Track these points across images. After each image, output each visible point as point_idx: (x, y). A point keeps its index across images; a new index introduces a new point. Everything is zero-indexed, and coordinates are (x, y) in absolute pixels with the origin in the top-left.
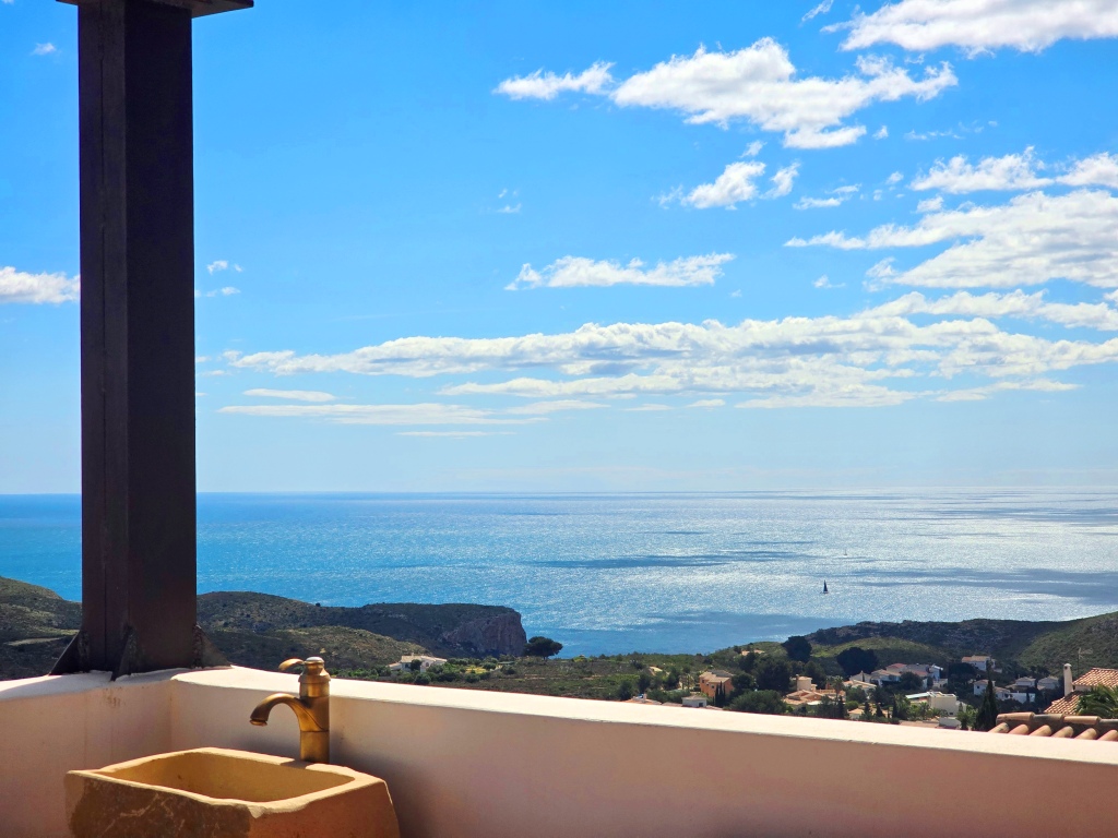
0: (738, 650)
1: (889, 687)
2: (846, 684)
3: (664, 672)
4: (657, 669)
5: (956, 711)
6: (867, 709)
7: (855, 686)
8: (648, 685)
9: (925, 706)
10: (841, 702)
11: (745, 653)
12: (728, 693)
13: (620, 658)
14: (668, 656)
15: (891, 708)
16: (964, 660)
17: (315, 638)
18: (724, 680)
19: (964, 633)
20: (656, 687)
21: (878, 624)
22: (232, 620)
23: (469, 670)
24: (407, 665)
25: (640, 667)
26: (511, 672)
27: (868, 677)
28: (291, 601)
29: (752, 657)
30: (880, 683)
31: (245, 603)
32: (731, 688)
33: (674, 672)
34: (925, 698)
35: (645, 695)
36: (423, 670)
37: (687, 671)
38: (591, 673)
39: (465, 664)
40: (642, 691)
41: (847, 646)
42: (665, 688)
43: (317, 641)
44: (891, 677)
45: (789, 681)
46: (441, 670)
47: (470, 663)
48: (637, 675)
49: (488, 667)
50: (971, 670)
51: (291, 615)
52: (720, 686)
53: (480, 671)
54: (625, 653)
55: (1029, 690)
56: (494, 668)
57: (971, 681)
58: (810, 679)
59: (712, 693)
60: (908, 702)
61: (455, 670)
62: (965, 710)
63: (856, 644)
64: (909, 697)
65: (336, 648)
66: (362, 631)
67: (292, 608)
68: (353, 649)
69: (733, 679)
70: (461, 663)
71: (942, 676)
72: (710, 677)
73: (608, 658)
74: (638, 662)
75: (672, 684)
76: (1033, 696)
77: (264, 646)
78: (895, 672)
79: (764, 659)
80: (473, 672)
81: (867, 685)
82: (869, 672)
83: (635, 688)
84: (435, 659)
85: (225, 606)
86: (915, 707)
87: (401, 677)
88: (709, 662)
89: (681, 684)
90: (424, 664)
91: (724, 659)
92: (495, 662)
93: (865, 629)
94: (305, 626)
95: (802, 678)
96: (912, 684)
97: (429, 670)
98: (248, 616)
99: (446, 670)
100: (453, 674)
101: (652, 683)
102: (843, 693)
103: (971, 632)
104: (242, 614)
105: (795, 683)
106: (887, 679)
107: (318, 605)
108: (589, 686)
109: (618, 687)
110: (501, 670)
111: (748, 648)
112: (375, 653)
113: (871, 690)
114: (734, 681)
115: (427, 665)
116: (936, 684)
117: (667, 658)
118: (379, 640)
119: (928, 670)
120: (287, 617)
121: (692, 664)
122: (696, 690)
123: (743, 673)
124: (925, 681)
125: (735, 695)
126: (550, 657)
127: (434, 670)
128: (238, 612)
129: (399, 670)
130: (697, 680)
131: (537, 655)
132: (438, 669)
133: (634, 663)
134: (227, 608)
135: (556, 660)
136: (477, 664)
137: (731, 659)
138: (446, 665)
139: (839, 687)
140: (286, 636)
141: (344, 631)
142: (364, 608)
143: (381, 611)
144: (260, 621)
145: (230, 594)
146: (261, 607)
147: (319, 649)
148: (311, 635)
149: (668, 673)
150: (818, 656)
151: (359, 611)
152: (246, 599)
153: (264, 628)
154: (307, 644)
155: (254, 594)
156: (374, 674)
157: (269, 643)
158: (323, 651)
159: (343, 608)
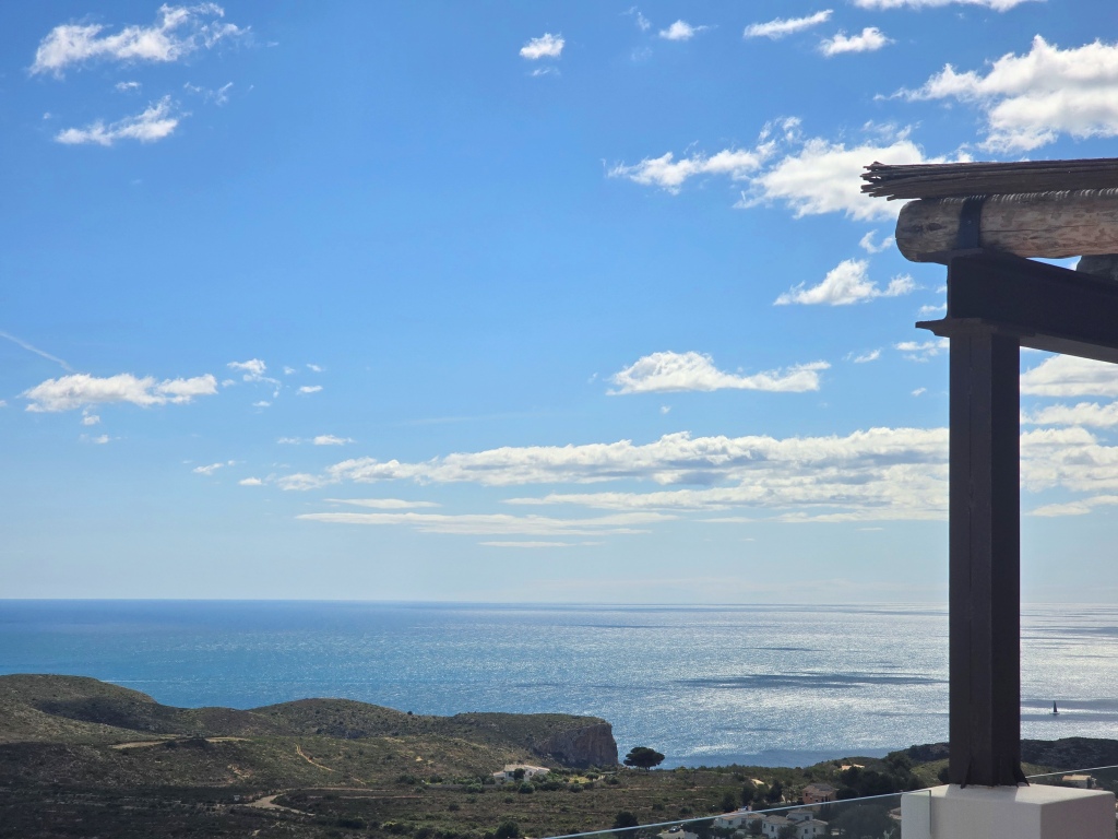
0: (838, 764)
3: (766, 785)
4: (758, 782)
8: (751, 798)
11: (845, 768)
13: (720, 770)
14: (767, 769)
16: (1066, 778)
17: (411, 746)
18: (829, 794)
19: (1060, 751)
20: (760, 800)
22: (325, 727)
23: (572, 780)
24: (510, 774)
25: (742, 779)
26: (614, 782)
28: (382, 709)
29: (854, 770)
31: (338, 710)
33: (777, 785)
35: (750, 809)
36: (526, 779)
37: (789, 784)
38: (693, 785)
39: (567, 774)
40: (745, 804)
42: (768, 800)
43: (413, 749)
46: (545, 779)
47: (573, 773)
48: (740, 788)
49: (591, 777)
51: (383, 723)
53: (583, 780)
54: (724, 765)
56: (597, 778)
61: (559, 780)
65: (432, 757)
66: (456, 739)
67: (384, 716)
68: (449, 758)
69: (837, 793)
70: (564, 772)
72: (814, 791)
73: (709, 769)
74: (741, 774)
75: (774, 796)
77: (361, 753)
79: (866, 775)
80: (576, 782)
83: (738, 801)
84: (538, 768)
85: (318, 712)
87: (506, 785)
88: (809, 776)
89: (784, 798)
90: (527, 773)
91: (824, 772)
92: (597, 772)
94: (397, 734)
97: (532, 779)
98: (341, 723)
99: (550, 780)
100: (557, 783)
101: (755, 796)
103: (1068, 751)
104: (335, 721)
107: (410, 713)
108: (692, 797)
109: (722, 799)
110: (604, 780)
111: (846, 761)
112: (471, 762)
114: (839, 796)
115: (531, 774)
117: (767, 771)
118: (474, 749)
120: (379, 726)
121: (792, 777)
122: (800, 804)
123: (846, 786)
126: (652, 768)
127: (538, 779)
128: (331, 719)
129: (502, 779)
130: (800, 793)
131: (639, 766)
132: (541, 778)
133: (736, 776)
134: (320, 715)
135: (658, 770)
136: (580, 774)
137: (831, 774)
138: (549, 774)
140: (382, 744)
141: (440, 740)
142: (456, 717)
143: (473, 720)
144: (353, 729)
145: (324, 702)
146: (353, 715)
147: (415, 757)
148: (407, 742)
149: (770, 787)
150: (915, 773)
151: (451, 720)
152: (339, 706)
153: (356, 736)
154: (403, 752)
155: (347, 701)
156: (478, 782)
157: (366, 751)
158: (419, 759)
159: (434, 717)
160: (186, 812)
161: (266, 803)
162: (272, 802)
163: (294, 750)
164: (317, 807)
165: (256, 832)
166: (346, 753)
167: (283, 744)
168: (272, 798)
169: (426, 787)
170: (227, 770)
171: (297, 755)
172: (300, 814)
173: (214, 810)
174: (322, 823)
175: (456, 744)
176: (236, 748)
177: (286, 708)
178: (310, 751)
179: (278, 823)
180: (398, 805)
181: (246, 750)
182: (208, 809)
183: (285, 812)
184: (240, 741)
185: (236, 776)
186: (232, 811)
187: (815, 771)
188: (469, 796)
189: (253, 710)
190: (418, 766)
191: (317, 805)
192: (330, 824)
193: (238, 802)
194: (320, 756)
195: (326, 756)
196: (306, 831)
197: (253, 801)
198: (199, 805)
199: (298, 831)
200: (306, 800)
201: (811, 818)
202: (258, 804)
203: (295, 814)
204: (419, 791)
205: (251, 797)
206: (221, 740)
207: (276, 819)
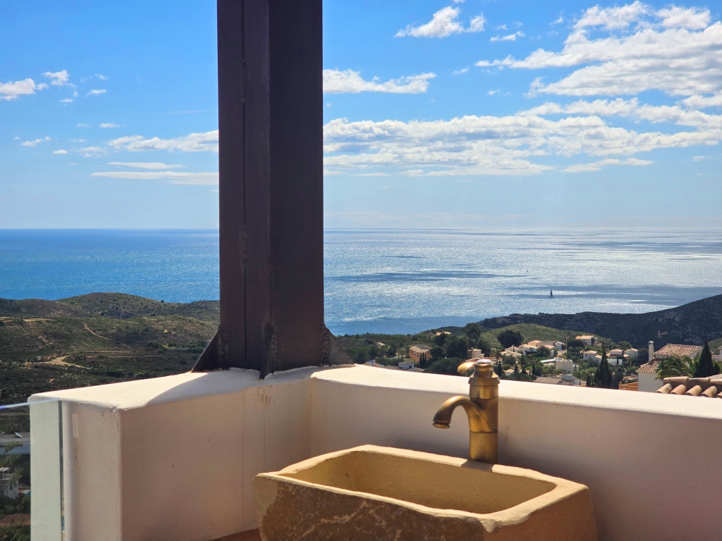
0: (434, 332)
1: (530, 355)
2: (503, 353)
3: (386, 346)
4: (382, 344)
5: (572, 371)
6: (516, 369)
7: (509, 355)
8: (376, 354)
9: (553, 367)
10: (500, 365)
11: (438, 334)
12: (427, 359)
13: (358, 337)
14: (388, 336)
15: (531, 367)
16: (578, 338)
17: (161, 323)
18: (425, 351)
19: (577, 321)
20: (381, 355)
21: (523, 316)
22: (106, 311)
25: (371, 342)
27: (516, 349)
28: (144, 299)
29: (443, 336)
30: (524, 353)
31: (115, 300)
32: (429, 357)
33: (393, 346)
34: (553, 362)
35: (374, 361)
37: (401, 345)
40: (372, 358)
41: (503, 329)
42: (387, 356)
43: (163, 325)
44: (531, 349)
45: (467, 352)
48: (369, 347)
50: (581, 344)
51: (145, 308)
52: (423, 355)
54: (361, 334)
55: (619, 357)
57: (581, 352)
58: (480, 350)
59: (417, 360)
60: (542, 364)
62: (578, 370)
63: (510, 328)
64: (542, 361)
65: (174, 329)
66: (191, 318)
67: (145, 303)
68: (185, 330)
69: (431, 350)
71: (563, 348)
72: (416, 349)
73: (351, 337)
74: (370, 339)
75: (392, 354)
76: (621, 361)
77: (128, 328)
78: (533, 345)
79: (451, 338)
81: (516, 354)
82: (517, 345)
83: (368, 356)
85: (102, 302)
86: (547, 368)
88: (415, 339)
89: (397, 354)
91: (425, 337)
93: (515, 319)
94: (154, 315)
95: (475, 350)
96: (543, 353)
98: (117, 308)
101: (379, 353)
102: (501, 359)
103: (582, 320)
104: (113, 307)
105: (471, 353)
106: (528, 350)
107: (162, 301)
109: (357, 355)
111: (439, 330)
112: (200, 332)
113: (518, 357)
114: (432, 352)
116: (560, 353)
118: (202, 324)
119: (554, 345)
120: (142, 310)
121: (404, 341)
122: (407, 357)
123: (437, 346)
124: (553, 351)
125: (432, 361)
128: (111, 306)
130: (408, 351)
133: (367, 341)
134: (103, 304)
137: (430, 338)
139: (498, 355)
140: (142, 321)
141: (180, 319)
142: (192, 304)
143: (203, 305)
144: (125, 312)
145: (105, 295)
146: (125, 303)
147: (163, 330)
148: (158, 320)
149: (389, 347)
150: (485, 336)
151: (189, 305)
152: (116, 297)
153: (127, 316)
154: (155, 327)
155: (121, 294)
156: (199, 345)
157: (131, 326)
158: (166, 331)
159: (178, 304)
160: (5, 367)
161: (59, 361)
162: (63, 360)
163: (83, 326)
164: (93, 363)
165: (52, 380)
166: (117, 328)
167: (76, 322)
168: (63, 358)
169: (165, 350)
170: (38, 339)
171: (85, 330)
172: (81, 369)
173: (24, 366)
174: (96, 374)
175: (190, 321)
176: (44, 326)
177: (81, 299)
178: (94, 327)
179: (66, 375)
180: (146, 361)
181: (51, 327)
182: (20, 366)
183: (71, 367)
184: (47, 321)
185: (44, 343)
186: (36, 367)
187: (420, 336)
188: (193, 355)
189: (58, 300)
190: (165, 336)
191: (93, 362)
192: (101, 374)
193: (40, 361)
194: (100, 330)
195: (104, 330)
196: (85, 379)
197: (50, 360)
198: (14, 363)
199: (80, 379)
200: (85, 359)
201: (413, 366)
202: (53, 362)
203: (78, 368)
204: (160, 352)
205: (49, 358)
206: (34, 320)
207: (66, 371)
